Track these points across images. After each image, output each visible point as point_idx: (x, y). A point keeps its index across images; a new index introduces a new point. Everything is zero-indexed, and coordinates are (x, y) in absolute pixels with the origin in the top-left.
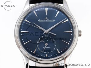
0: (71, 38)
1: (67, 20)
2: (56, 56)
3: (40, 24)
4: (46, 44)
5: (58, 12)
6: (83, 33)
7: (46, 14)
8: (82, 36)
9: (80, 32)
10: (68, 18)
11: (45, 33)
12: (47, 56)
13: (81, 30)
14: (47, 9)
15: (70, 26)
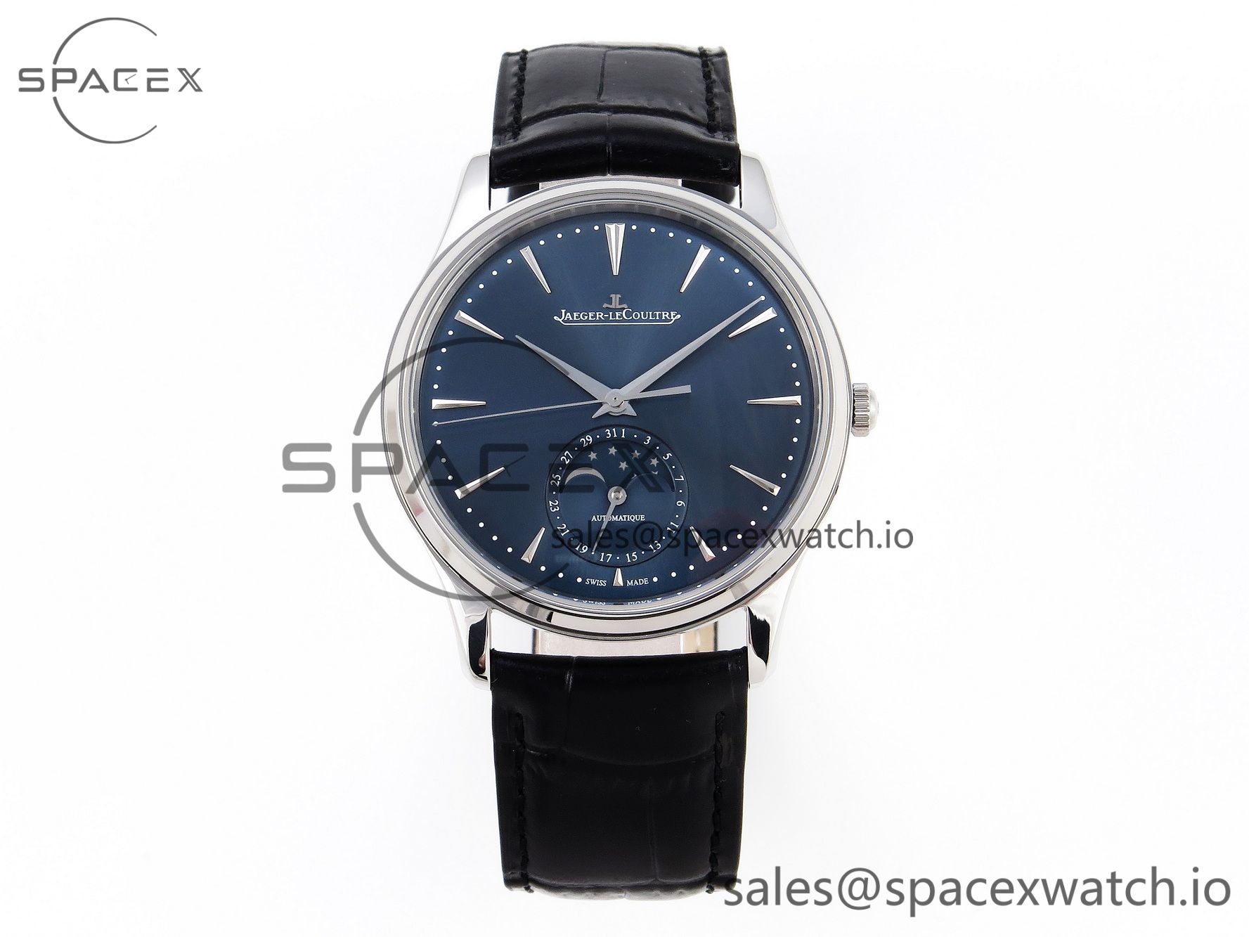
0: (792, 449)
1: (769, 314)
2: (686, 583)
3: (570, 345)
4: (612, 495)
5: (703, 253)
6: (881, 411)
7: (616, 272)
8: (874, 432)
9: (858, 397)
10: (777, 300)
11: (607, 414)
12: (619, 580)
13: (872, 388)
14: (622, 227)
15: (790, 357)
